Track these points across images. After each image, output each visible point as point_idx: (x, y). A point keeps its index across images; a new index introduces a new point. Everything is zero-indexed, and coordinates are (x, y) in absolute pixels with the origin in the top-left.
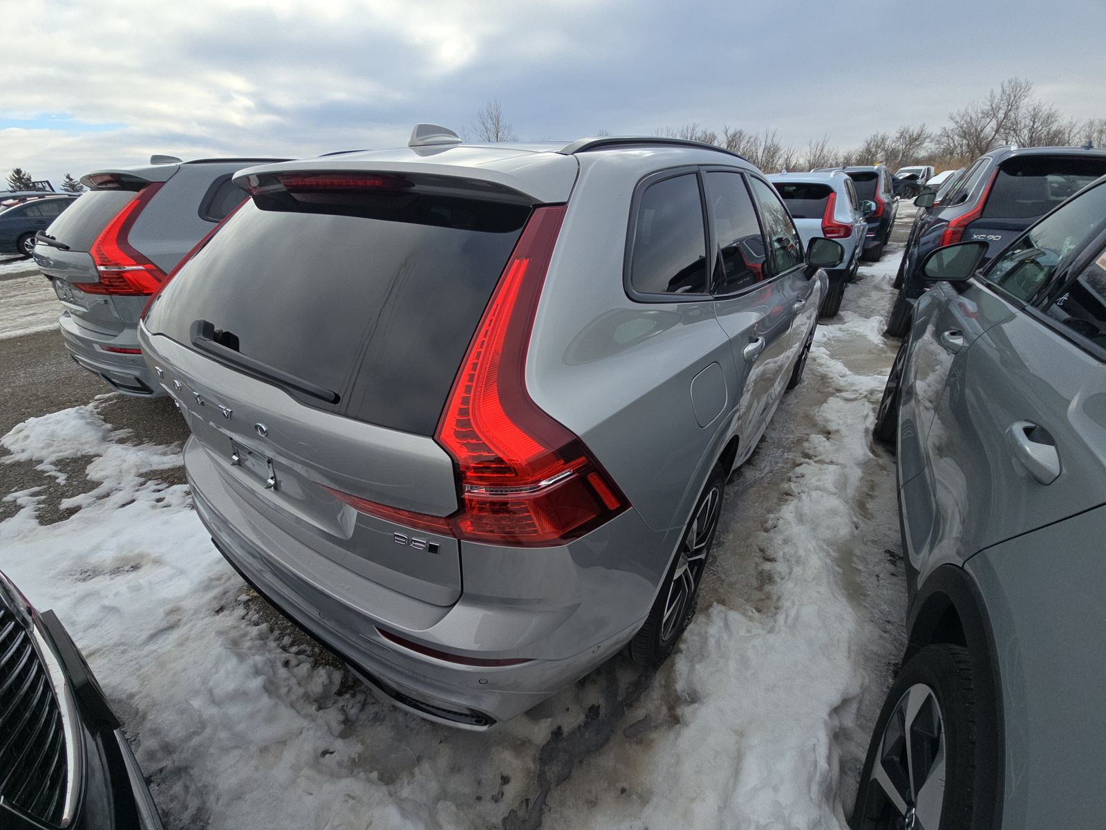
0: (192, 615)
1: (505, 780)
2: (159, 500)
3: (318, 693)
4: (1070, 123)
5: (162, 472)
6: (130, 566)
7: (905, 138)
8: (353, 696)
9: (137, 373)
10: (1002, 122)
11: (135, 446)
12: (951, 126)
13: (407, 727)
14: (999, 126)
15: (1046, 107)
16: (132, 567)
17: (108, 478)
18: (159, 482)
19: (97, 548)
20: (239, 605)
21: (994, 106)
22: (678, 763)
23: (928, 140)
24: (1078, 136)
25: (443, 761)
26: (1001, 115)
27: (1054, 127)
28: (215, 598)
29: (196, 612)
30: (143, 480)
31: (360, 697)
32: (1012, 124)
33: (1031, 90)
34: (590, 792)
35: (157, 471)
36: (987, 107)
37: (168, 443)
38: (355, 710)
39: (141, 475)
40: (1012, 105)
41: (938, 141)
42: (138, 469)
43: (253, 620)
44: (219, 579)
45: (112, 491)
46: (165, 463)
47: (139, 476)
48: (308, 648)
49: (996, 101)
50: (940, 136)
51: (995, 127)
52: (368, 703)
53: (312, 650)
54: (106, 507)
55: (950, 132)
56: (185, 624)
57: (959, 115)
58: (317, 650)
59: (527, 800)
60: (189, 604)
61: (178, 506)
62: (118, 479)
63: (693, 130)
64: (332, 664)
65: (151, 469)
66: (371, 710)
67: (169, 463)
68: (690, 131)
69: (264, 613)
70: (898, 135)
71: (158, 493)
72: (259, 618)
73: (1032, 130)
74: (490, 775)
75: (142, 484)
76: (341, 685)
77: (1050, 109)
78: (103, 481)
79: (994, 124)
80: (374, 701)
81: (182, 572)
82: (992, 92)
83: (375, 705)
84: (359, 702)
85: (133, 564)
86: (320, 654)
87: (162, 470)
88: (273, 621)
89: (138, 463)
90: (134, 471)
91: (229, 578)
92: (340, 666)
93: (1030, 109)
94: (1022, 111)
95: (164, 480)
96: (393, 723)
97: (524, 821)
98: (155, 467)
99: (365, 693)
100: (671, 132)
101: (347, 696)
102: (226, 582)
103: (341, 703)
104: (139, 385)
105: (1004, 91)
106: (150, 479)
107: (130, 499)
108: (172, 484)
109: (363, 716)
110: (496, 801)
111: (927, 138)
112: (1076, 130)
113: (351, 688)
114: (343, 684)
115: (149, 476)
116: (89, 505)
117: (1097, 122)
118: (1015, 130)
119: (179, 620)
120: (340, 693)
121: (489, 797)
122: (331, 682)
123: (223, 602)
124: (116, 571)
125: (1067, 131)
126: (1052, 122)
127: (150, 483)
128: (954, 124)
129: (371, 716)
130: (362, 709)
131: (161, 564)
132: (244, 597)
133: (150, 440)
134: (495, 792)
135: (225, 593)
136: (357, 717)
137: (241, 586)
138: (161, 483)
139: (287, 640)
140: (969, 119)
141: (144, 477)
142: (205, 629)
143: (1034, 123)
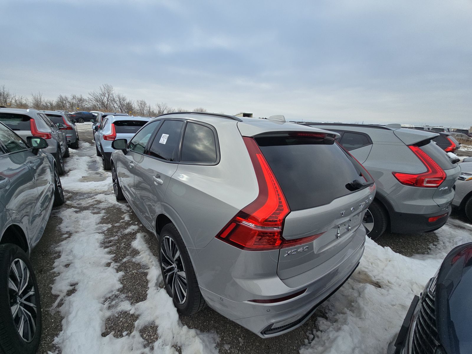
8: (326, 313)
31: (327, 311)
99: (325, 310)
113: (324, 314)
114: (323, 317)
120: (326, 318)
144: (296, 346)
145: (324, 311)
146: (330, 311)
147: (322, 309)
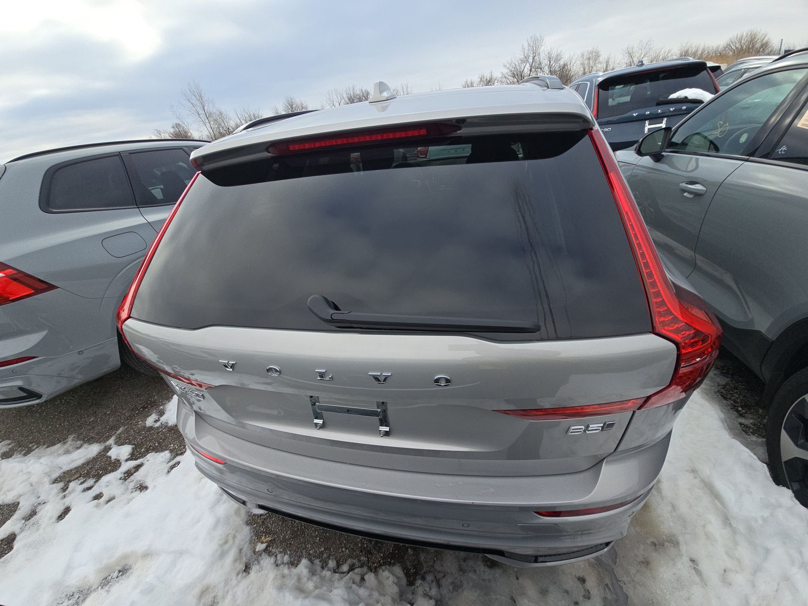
0: (225, 587)
1: (582, 580)
2: (98, 497)
3: (397, 593)
4: (570, 58)
5: (77, 469)
6: (117, 572)
7: (483, 81)
8: (423, 579)
9: (19, 383)
10: (532, 64)
11: (25, 455)
12: (505, 71)
13: (484, 580)
14: (531, 67)
15: (555, 50)
16: (120, 571)
17: (21, 496)
18: (82, 480)
19: (69, 568)
20: (261, 555)
21: (526, 55)
22: (674, 507)
23: (496, 81)
24: (575, 65)
25: (531, 590)
26: (531, 60)
27: (562, 63)
28: (235, 561)
29: (226, 582)
30: (61, 485)
31: (430, 577)
32: (539, 65)
33: (544, 42)
34: (636, 556)
35: (71, 470)
36: (522, 57)
37: (62, 440)
38: (435, 590)
39: (55, 481)
40: (535, 53)
41: (501, 81)
42: (49, 476)
43: (285, 561)
44: (226, 542)
45: (36, 507)
46: (75, 460)
47: (54, 483)
48: (355, 561)
49: (526, 51)
50: (501, 78)
51: (529, 68)
52: (439, 579)
53: (359, 561)
54: (43, 526)
55: (506, 75)
56: (224, 598)
57: (508, 63)
58: (363, 558)
59: (607, 585)
60: (216, 577)
61: (123, 494)
62: (33, 494)
63: (353, 89)
64: (385, 564)
65: (62, 471)
66: (446, 582)
67: (79, 459)
68: (351, 90)
69: (290, 551)
70: (479, 80)
71: (90, 491)
72: (290, 556)
73: (550, 66)
74: (570, 583)
75: (64, 489)
76: (406, 576)
77: (557, 51)
78: (18, 501)
79: (528, 66)
80: (443, 575)
81: (181, 553)
82: (523, 46)
83: (446, 577)
84: (432, 581)
85: (119, 568)
86: (368, 560)
87: (76, 468)
88: (304, 553)
89: (48, 470)
90: (46, 480)
91: (234, 537)
92: (392, 561)
93: (547, 52)
94: (542, 55)
95: (87, 476)
96: (471, 584)
97: (617, 601)
98: (66, 468)
99: (430, 572)
100: (338, 92)
101: (419, 582)
102: (234, 541)
103: (420, 591)
104: (25, 394)
105: (529, 45)
106: (70, 481)
107: (62, 508)
108: (98, 477)
109: (444, 591)
110: (589, 598)
111: (495, 80)
112: (573, 62)
113: (416, 574)
114: (407, 574)
115: (65, 479)
116: (22, 530)
117: (586, 54)
118: (541, 69)
119: (215, 597)
120: (411, 583)
121: (581, 598)
122: (398, 578)
123: (244, 560)
124: (105, 582)
125: (569, 63)
126: (560, 59)
127: (72, 485)
128: (507, 70)
129: (451, 587)
130: (439, 585)
131: (152, 555)
132: (260, 547)
133: (39, 444)
134: (583, 593)
135: (241, 550)
136: (441, 595)
137: (249, 538)
138: (85, 481)
139: (332, 564)
140: (514, 66)
141: (61, 481)
142: (249, 592)
143: (550, 63)
144: (315, 552)
145: (425, 573)
146: (434, 584)
147: (425, 565)
